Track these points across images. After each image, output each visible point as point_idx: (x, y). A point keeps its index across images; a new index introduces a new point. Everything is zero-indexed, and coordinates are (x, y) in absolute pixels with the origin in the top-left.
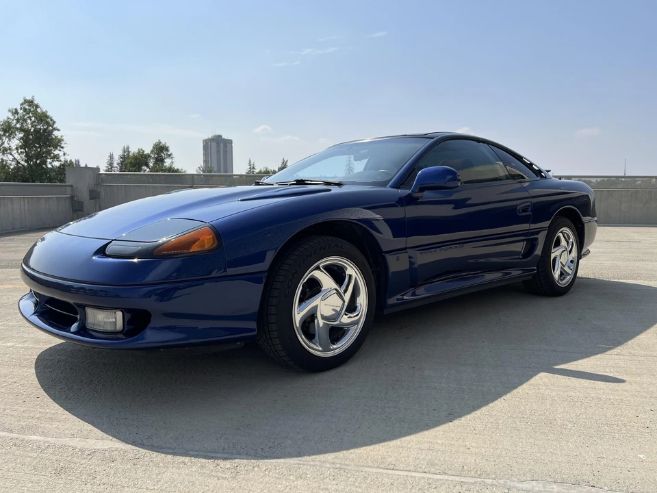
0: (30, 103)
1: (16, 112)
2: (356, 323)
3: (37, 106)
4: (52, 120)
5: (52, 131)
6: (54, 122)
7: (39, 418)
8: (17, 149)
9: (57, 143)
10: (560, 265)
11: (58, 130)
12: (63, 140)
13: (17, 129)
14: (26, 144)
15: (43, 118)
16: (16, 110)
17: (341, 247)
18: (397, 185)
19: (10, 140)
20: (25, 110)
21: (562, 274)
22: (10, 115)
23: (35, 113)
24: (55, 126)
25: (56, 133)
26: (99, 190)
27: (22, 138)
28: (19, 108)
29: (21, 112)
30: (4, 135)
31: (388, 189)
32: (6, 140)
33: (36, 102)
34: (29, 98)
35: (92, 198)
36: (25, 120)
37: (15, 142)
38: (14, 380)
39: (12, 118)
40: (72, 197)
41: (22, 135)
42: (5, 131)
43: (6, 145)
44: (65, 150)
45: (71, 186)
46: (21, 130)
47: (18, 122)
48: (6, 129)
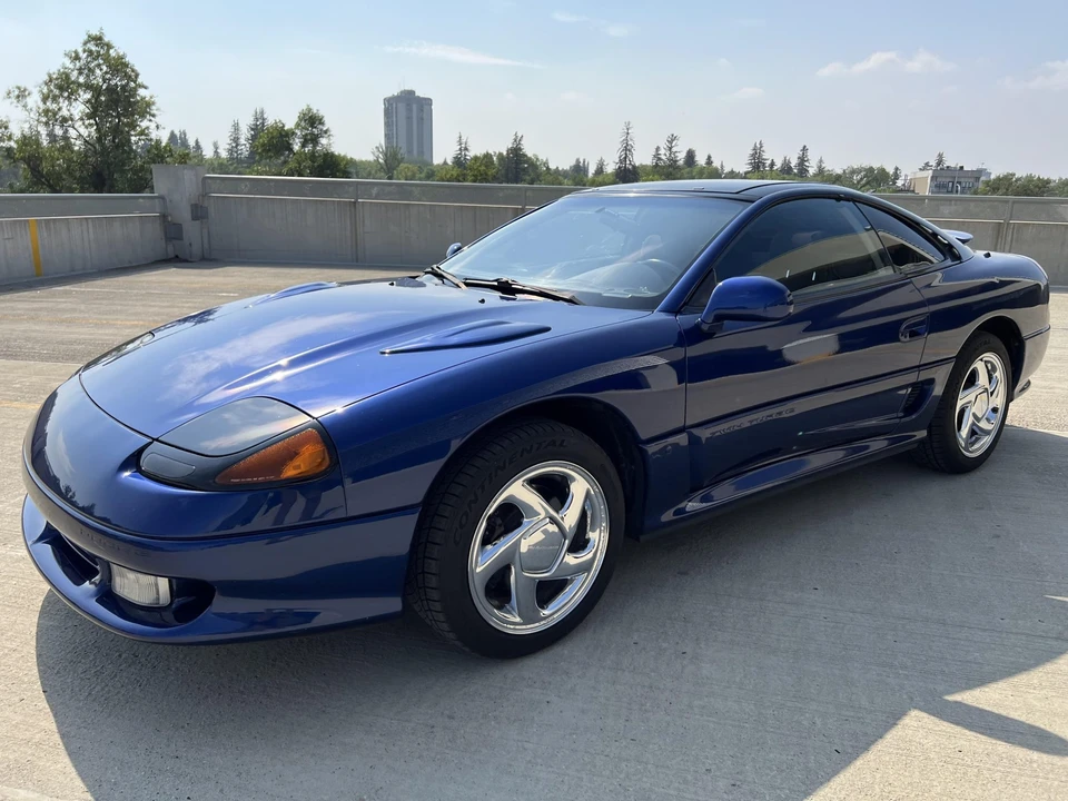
0: (98, 40)
1: (77, 58)
2: (586, 567)
3: (109, 46)
4: (133, 71)
5: (135, 89)
6: (137, 75)
7: (38, 744)
8: (81, 119)
9: (145, 109)
10: (971, 419)
11: (146, 88)
12: (153, 103)
13: (80, 85)
14: (95, 111)
15: (119, 66)
16: (76, 52)
17: (561, 445)
18: (675, 308)
19: (70, 104)
20: (91, 51)
21: (973, 432)
23: (107, 59)
24: (139, 80)
25: (141, 92)
26: (206, 205)
27: (89, 101)
28: (80, 50)
29: (84, 56)
30: (61, 95)
31: (657, 316)
32: (64, 104)
33: (106, 39)
34: (95, 32)
35: (195, 217)
36: (91, 71)
37: (78, 108)
38: (14, 646)
39: (71, 66)
40: (164, 217)
41: (88, 96)
42: (61, 88)
43: (64, 112)
44: (157, 119)
45: (162, 198)
46: (88, 87)
47: (80, 74)
48: (63, 86)
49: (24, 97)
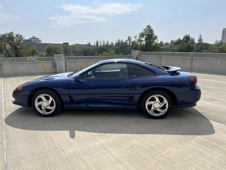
0: (149, 26)
1: (145, 30)
3: (150, 27)
4: (153, 31)
8: (144, 41)
9: (156, 38)
11: (155, 34)
12: (157, 37)
14: (146, 39)
15: (151, 31)
16: (145, 29)
19: (143, 38)
20: (147, 28)
22: (143, 30)
25: (154, 35)
27: (146, 37)
28: (146, 28)
29: (146, 29)
30: (142, 37)
34: (149, 25)
36: (147, 32)
37: (144, 39)
39: (144, 31)
41: (146, 36)
43: (142, 40)
44: (158, 40)
46: (146, 35)
47: (145, 32)
48: (142, 35)
49: (136, 37)
